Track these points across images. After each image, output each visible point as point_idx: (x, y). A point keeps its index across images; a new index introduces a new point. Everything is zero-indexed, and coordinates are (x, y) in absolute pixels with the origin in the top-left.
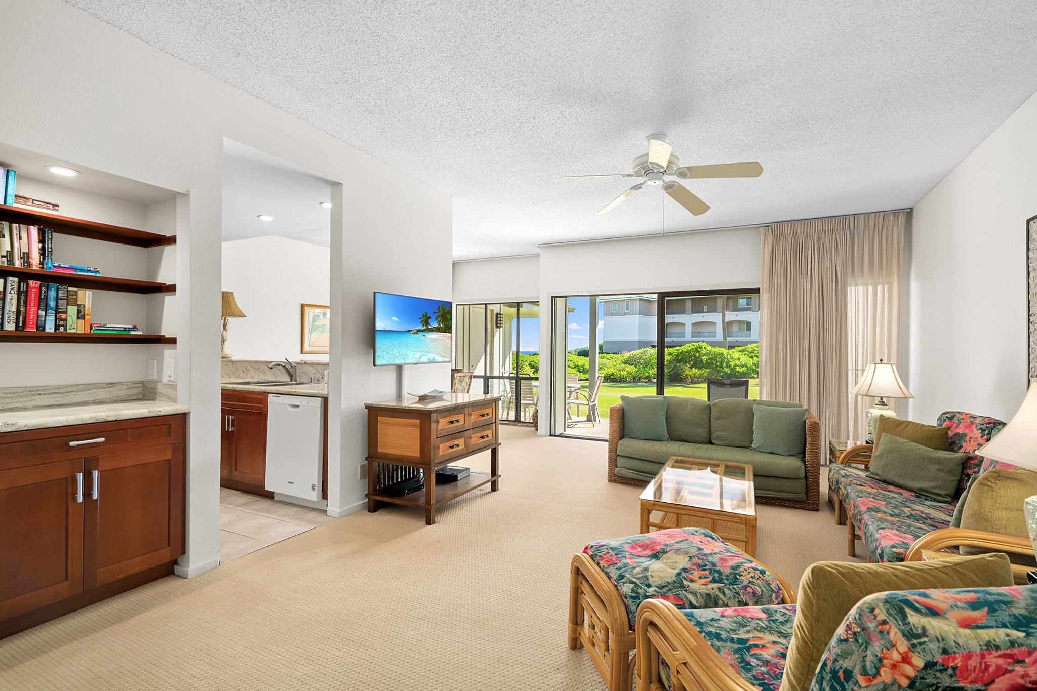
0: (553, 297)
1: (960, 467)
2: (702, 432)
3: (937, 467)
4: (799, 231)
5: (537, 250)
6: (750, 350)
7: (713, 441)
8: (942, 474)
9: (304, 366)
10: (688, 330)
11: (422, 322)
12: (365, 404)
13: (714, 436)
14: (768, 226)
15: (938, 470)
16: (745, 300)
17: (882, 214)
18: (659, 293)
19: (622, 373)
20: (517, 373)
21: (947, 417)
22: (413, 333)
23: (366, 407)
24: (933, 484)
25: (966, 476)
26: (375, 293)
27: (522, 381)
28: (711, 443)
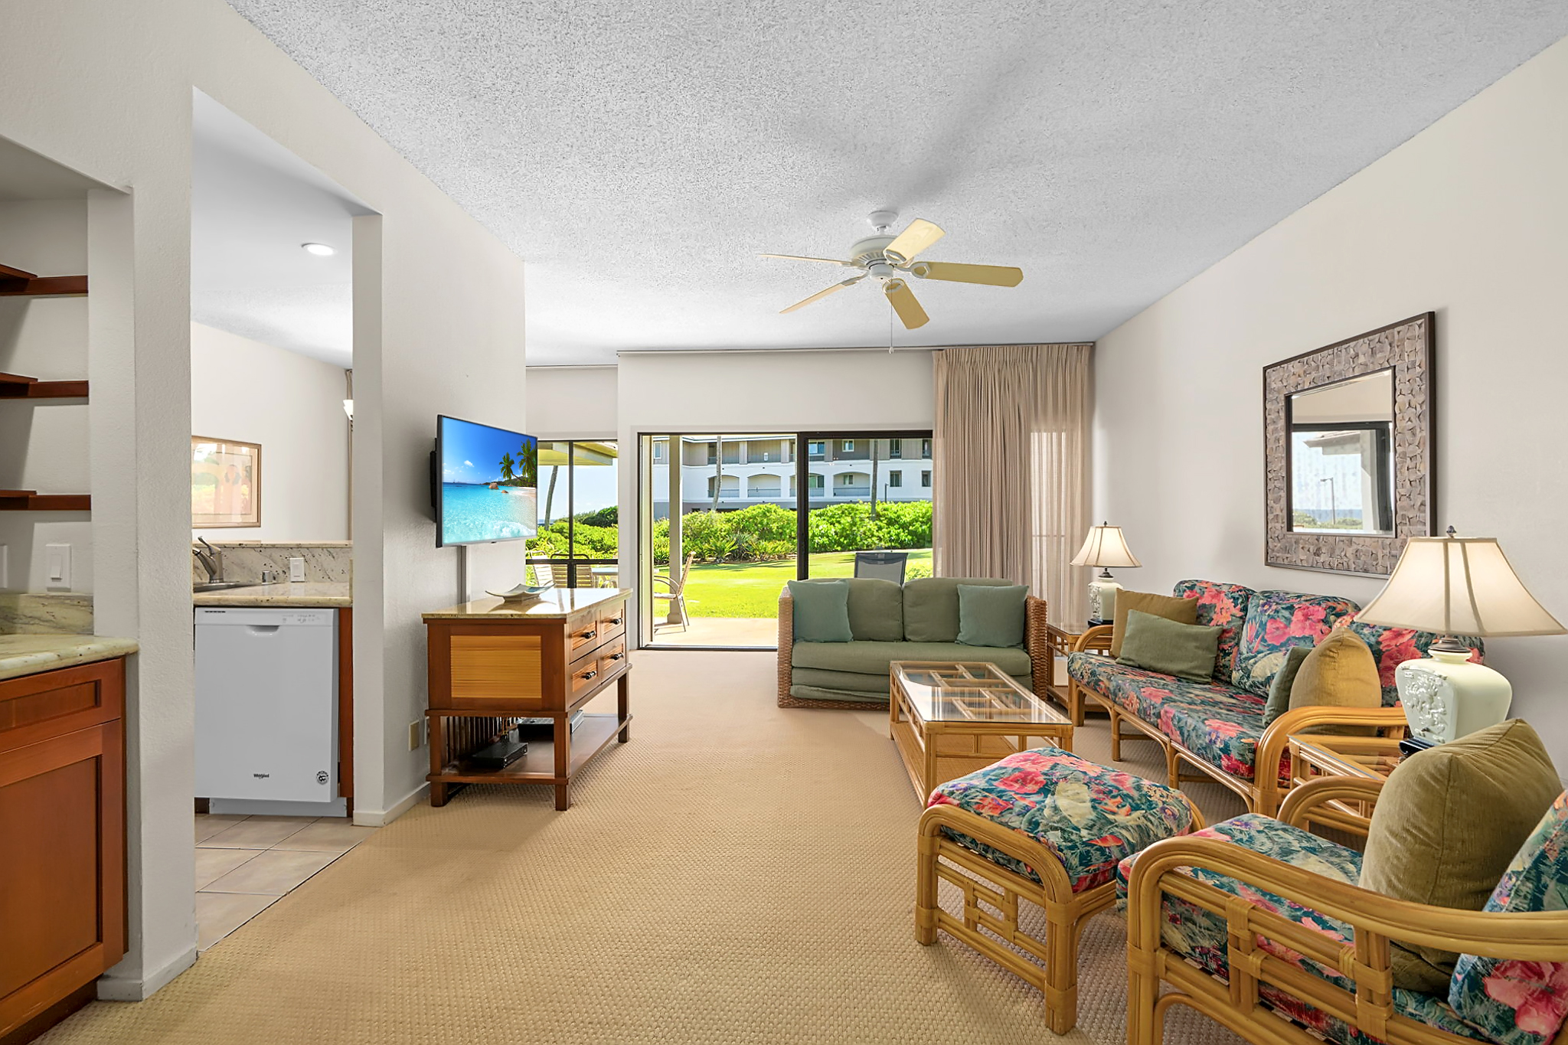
0: (639, 434)
1: (1217, 642)
2: (893, 625)
3: (1195, 644)
4: (977, 360)
5: (613, 360)
6: (830, 514)
7: (908, 637)
8: (1200, 652)
9: (240, 552)
10: (744, 486)
11: (502, 470)
12: (423, 615)
13: (909, 629)
14: (942, 350)
15: (1197, 647)
16: (816, 445)
17: (1066, 345)
18: (800, 434)
19: (663, 549)
20: (571, 555)
21: (1186, 586)
22: (492, 488)
23: (425, 621)
24: (1193, 664)
25: (1221, 651)
26: (440, 417)
27: (579, 567)
28: (904, 639)
